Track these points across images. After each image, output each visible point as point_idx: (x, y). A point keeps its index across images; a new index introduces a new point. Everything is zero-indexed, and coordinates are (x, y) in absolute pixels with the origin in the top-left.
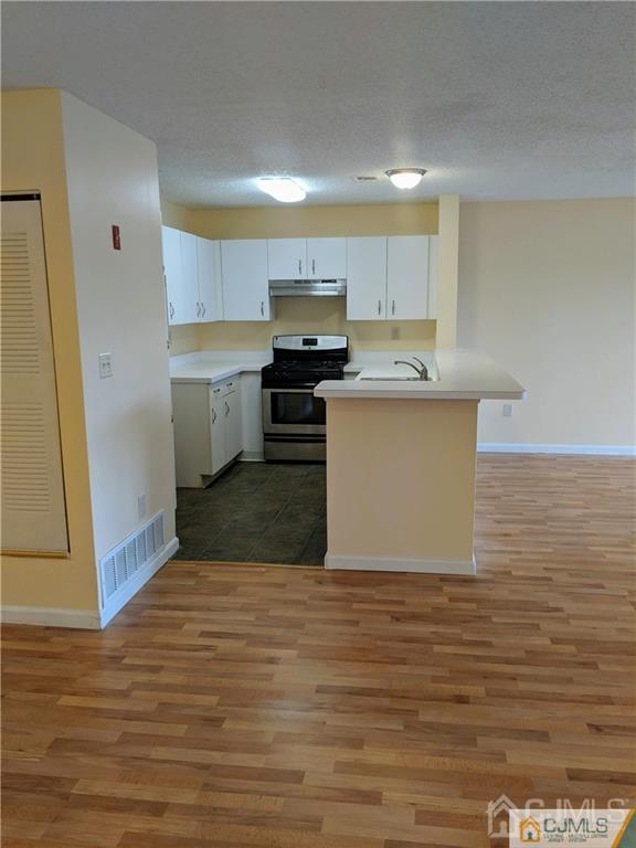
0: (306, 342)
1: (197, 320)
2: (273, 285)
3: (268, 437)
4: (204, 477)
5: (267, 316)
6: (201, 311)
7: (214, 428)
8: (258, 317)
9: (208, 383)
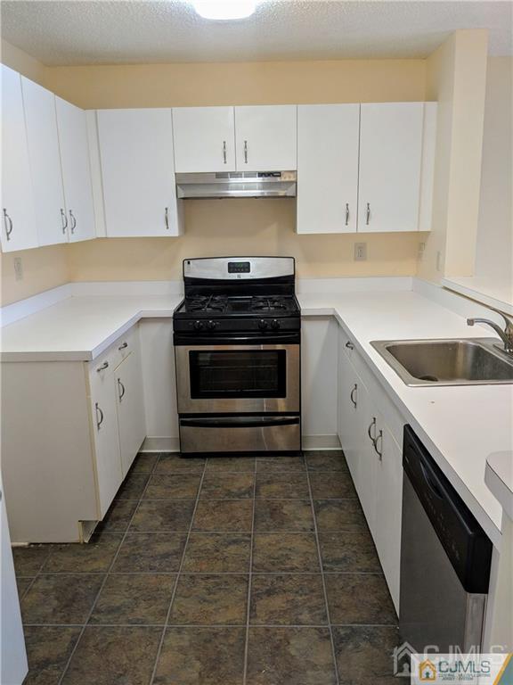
0: (233, 268)
1: (62, 239)
2: (183, 181)
3: (186, 420)
4: (85, 523)
5: (174, 230)
6: (68, 223)
7: (99, 438)
8: (162, 232)
9: (85, 360)
